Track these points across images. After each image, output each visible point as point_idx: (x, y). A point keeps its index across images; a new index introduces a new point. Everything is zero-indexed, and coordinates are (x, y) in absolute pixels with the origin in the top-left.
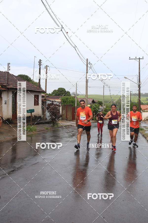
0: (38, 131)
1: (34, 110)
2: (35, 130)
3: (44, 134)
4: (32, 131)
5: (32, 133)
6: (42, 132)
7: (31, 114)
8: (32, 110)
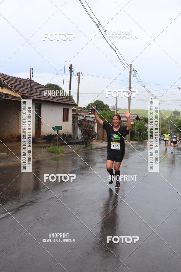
0: (66, 153)
1: (61, 127)
2: (62, 152)
3: (73, 158)
4: (58, 153)
5: (58, 155)
6: (70, 154)
7: (58, 131)
8: (59, 126)
